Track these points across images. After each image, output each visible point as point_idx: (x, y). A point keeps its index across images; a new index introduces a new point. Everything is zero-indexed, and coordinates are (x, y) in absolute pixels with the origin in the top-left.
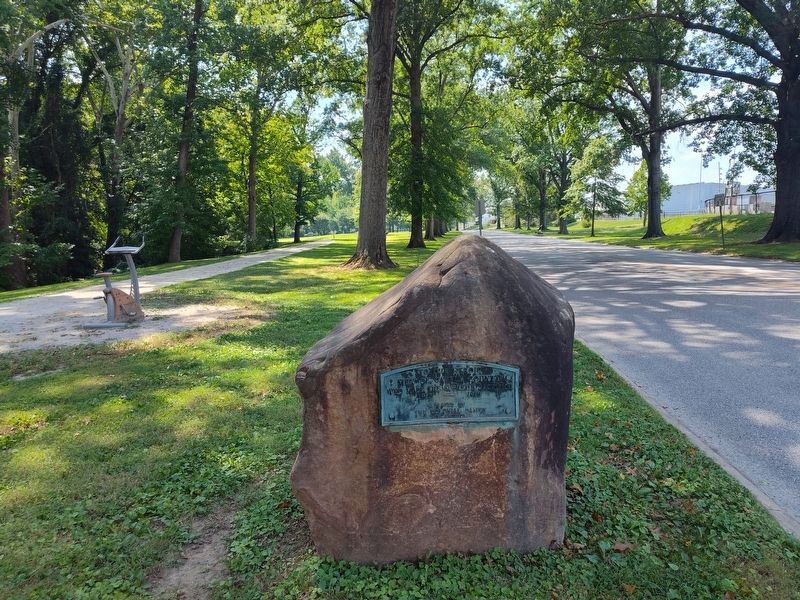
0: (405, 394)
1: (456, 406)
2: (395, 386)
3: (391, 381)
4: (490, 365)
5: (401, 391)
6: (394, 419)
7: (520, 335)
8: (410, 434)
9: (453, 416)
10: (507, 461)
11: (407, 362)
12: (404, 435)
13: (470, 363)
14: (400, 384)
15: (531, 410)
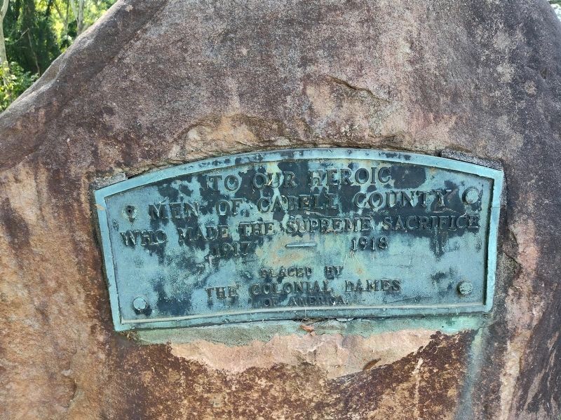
0: (173, 246)
1: (318, 276)
2: (143, 222)
3: (130, 210)
4: (417, 159)
5: (162, 236)
6: (147, 312)
7: (506, 71)
8: (195, 349)
9: (312, 301)
10: (448, 404)
11: (174, 152)
12: (179, 351)
13: (359, 155)
14: (157, 217)
15: (524, 284)
